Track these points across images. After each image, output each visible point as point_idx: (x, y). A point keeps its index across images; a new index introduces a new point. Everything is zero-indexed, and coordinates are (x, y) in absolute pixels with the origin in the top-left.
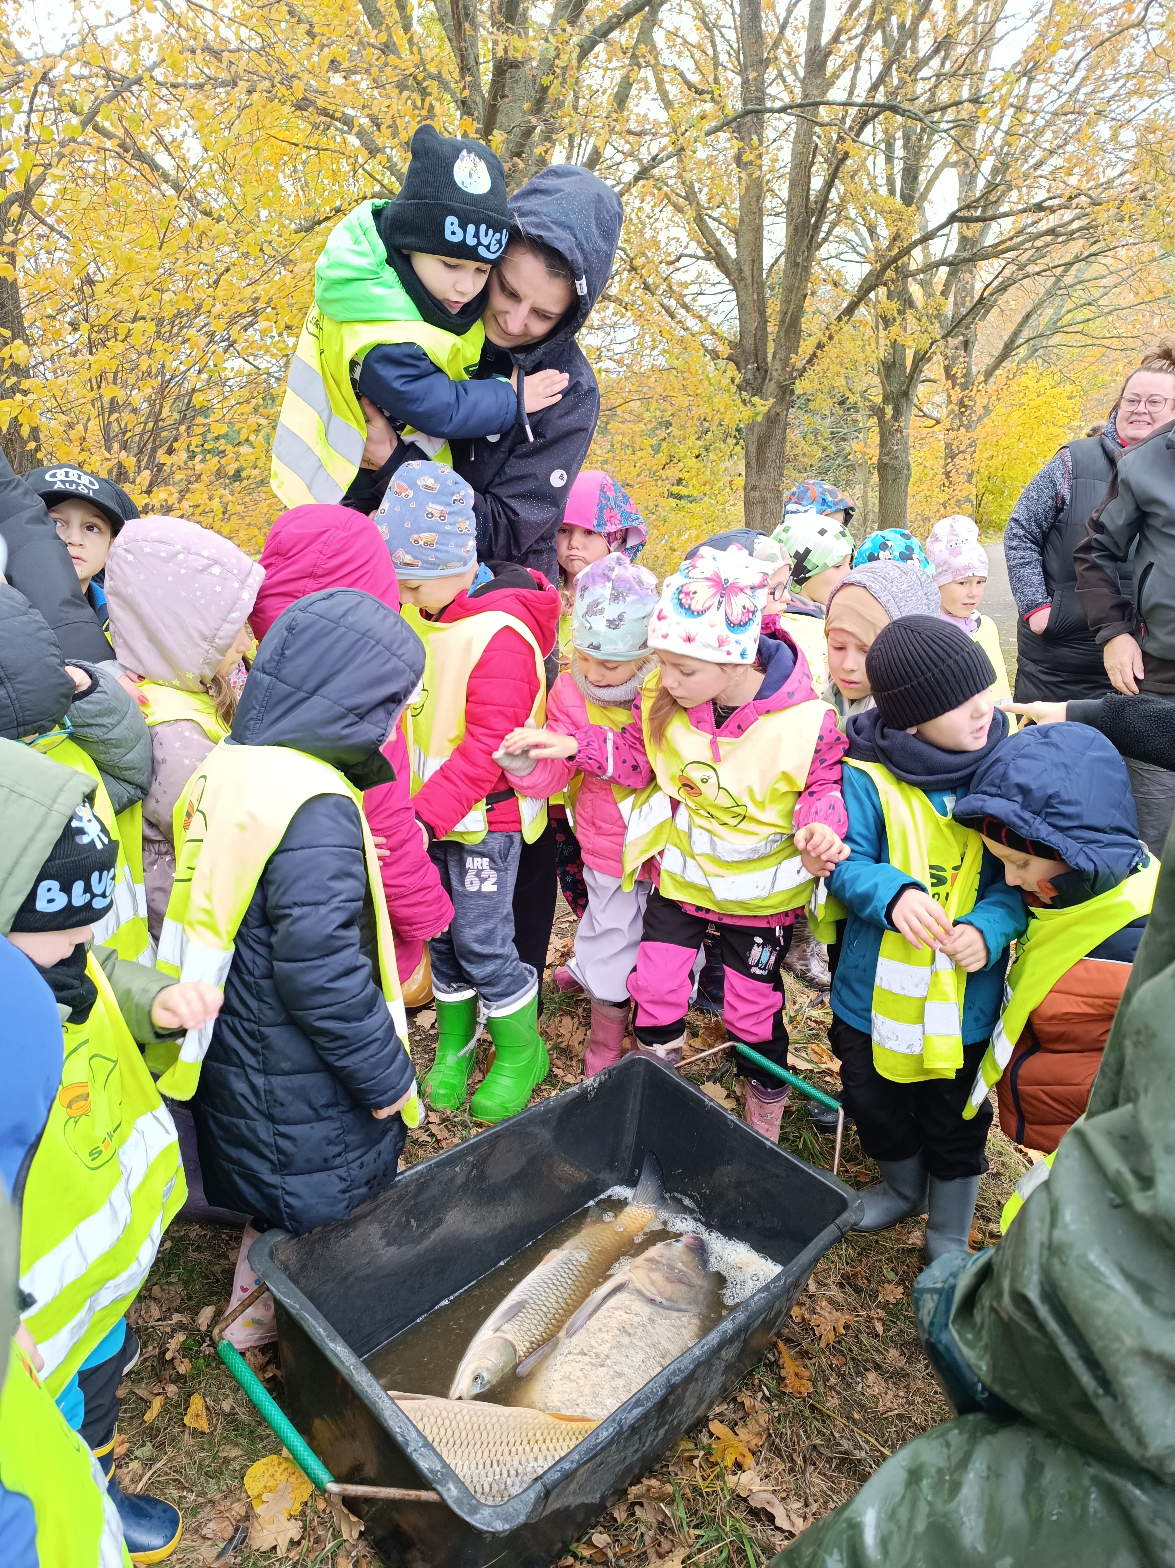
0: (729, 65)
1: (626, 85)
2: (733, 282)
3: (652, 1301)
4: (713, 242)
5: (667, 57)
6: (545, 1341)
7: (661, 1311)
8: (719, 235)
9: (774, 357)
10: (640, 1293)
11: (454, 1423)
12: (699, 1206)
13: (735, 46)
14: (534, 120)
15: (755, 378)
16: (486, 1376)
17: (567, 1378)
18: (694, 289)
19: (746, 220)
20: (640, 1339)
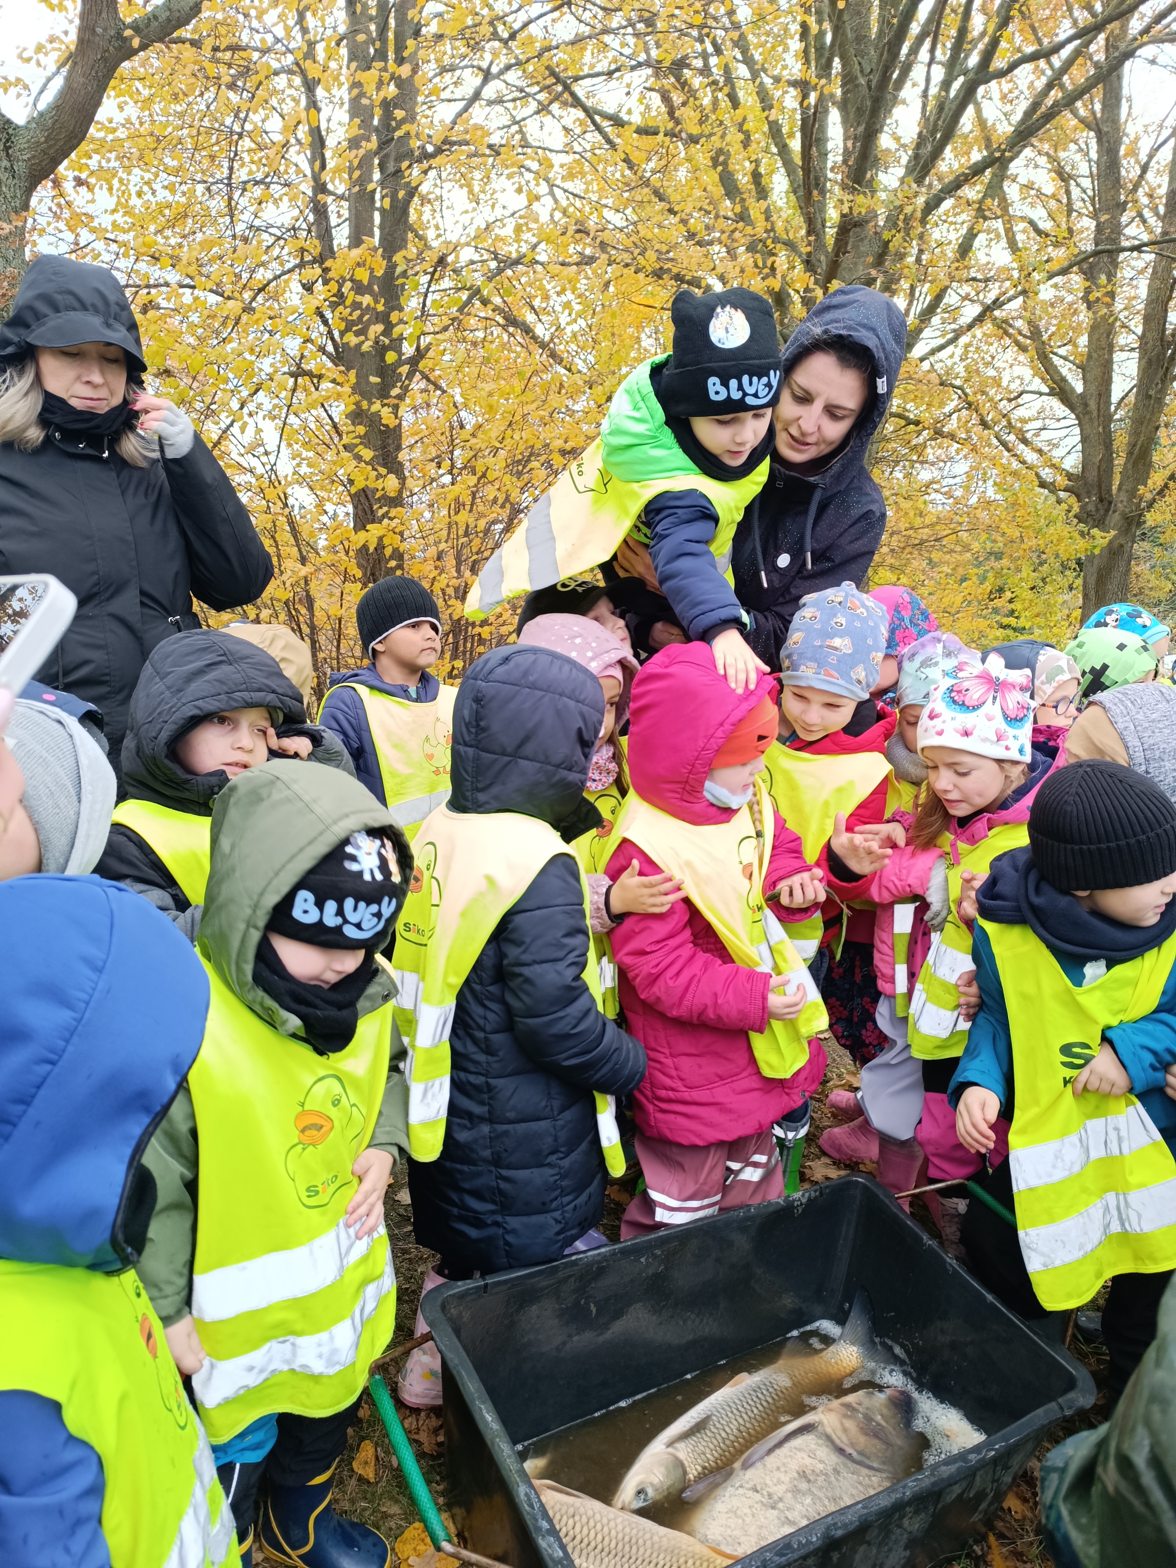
0: (1084, 211)
1: (971, 236)
2: (1078, 418)
3: (841, 1451)
4: (1057, 378)
5: (1019, 208)
6: (719, 1469)
7: (850, 1464)
8: (1064, 372)
9: (1120, 489)
10: (829, 1438)
11: (606, 1529)
12: (910, 1358)
13: (1090, 193)
14: (874, 273)
15: (1097, 510)
16: (650, 1492)
17: (734, 1512)
18: (1038, 424)
19: (1095, 355)
20: (821, 1488)
